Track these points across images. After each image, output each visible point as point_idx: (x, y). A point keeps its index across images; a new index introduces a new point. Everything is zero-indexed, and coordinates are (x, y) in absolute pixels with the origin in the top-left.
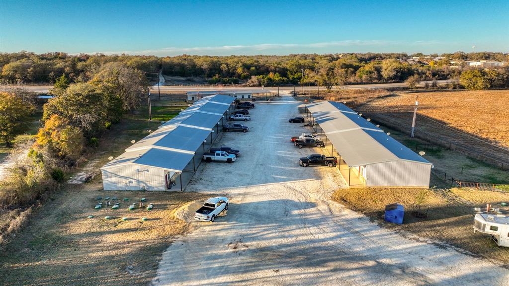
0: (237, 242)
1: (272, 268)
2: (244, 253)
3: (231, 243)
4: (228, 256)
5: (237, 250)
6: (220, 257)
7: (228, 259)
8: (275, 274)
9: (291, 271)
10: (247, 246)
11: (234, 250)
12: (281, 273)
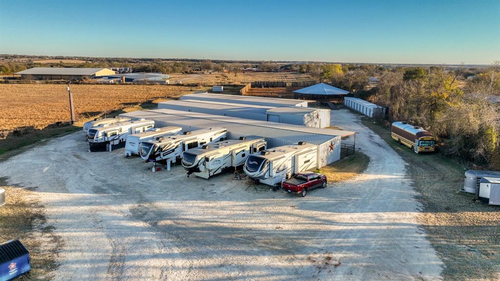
0: (325, 268)
1: (283, 231)
2: (316, 251)
3: (336, 266)
4: (339, 249)
5: (326, 255)
6: (349, 249)
7: (339, 245)
8: (281, 226)
9: (254, 226)
10: (309, 259)
11: (330, 255)
12: (275, 226)
